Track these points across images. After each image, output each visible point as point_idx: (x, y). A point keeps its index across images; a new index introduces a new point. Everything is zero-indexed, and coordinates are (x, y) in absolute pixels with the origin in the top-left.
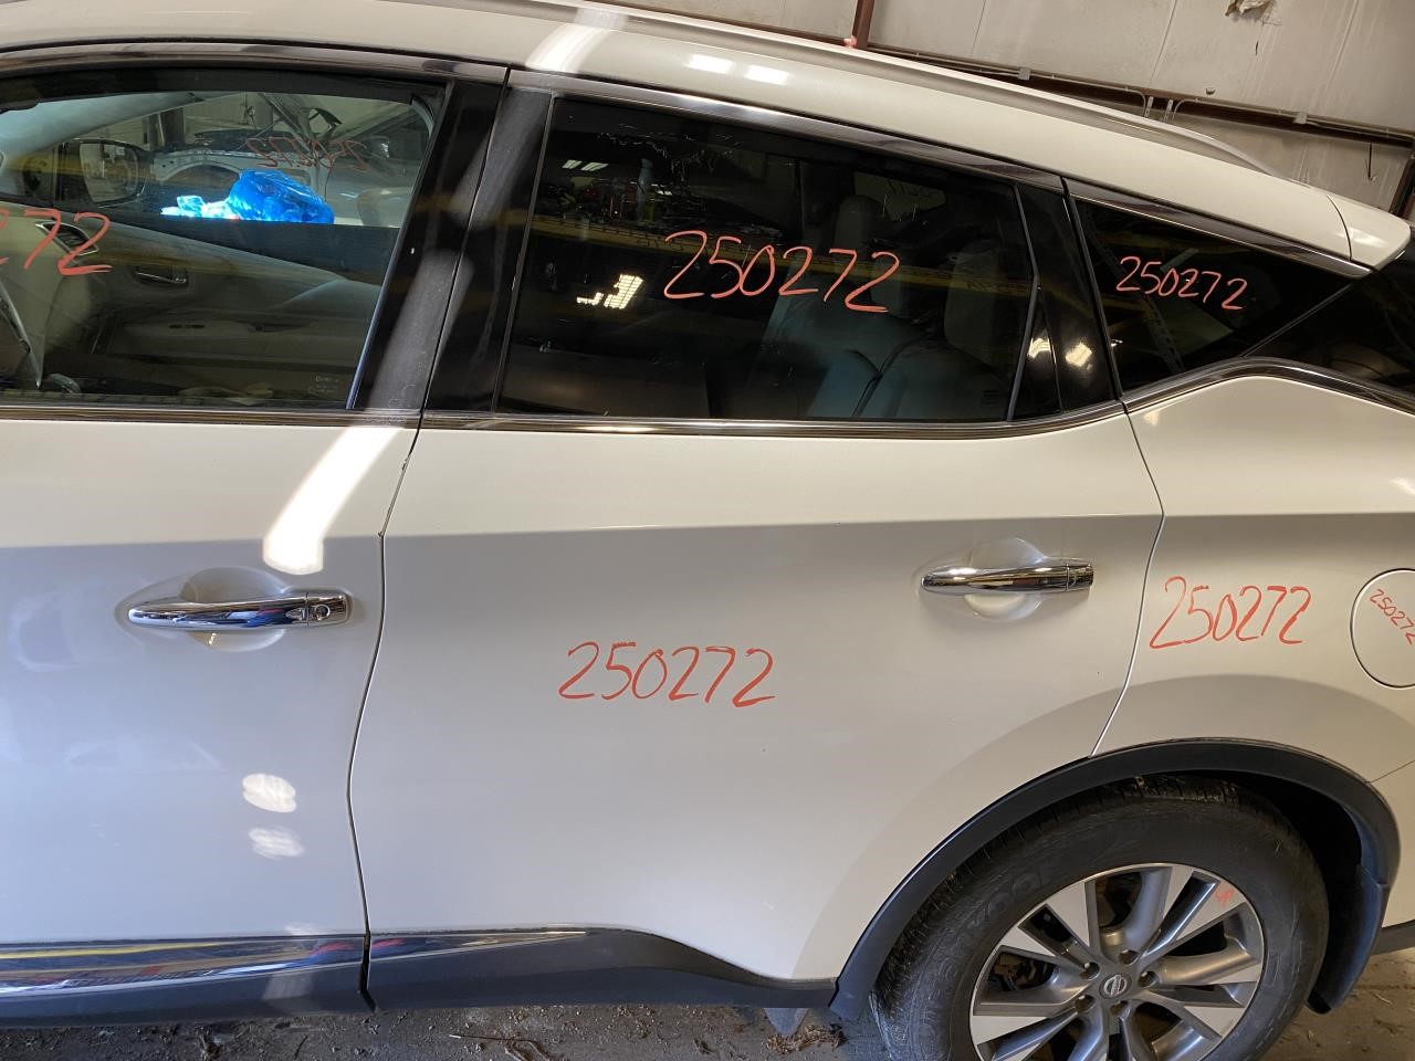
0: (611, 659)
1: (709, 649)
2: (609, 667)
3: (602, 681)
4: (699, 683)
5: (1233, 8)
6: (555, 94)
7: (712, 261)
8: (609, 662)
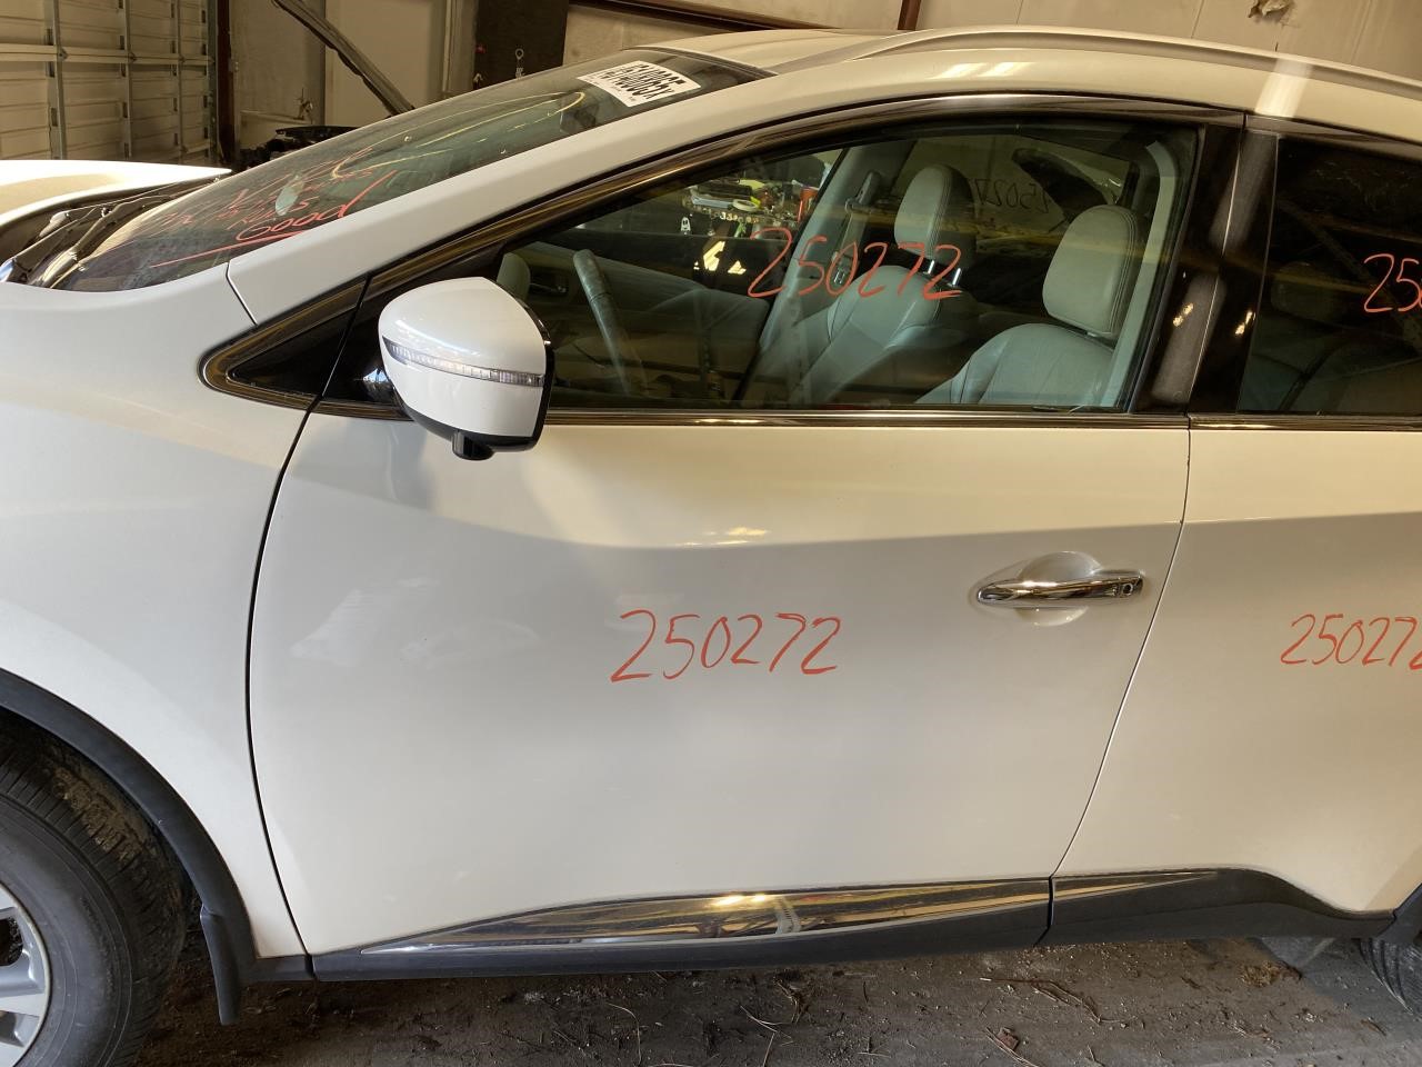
0: (1323, 630)
1: (1398, 620)
2: (1321, 636)
3: (1316, 647)
4: (1384, 651)
5: (1256, 10)
6: (1279, 136)
7: (1399, 280)
8: (1321, 633)
